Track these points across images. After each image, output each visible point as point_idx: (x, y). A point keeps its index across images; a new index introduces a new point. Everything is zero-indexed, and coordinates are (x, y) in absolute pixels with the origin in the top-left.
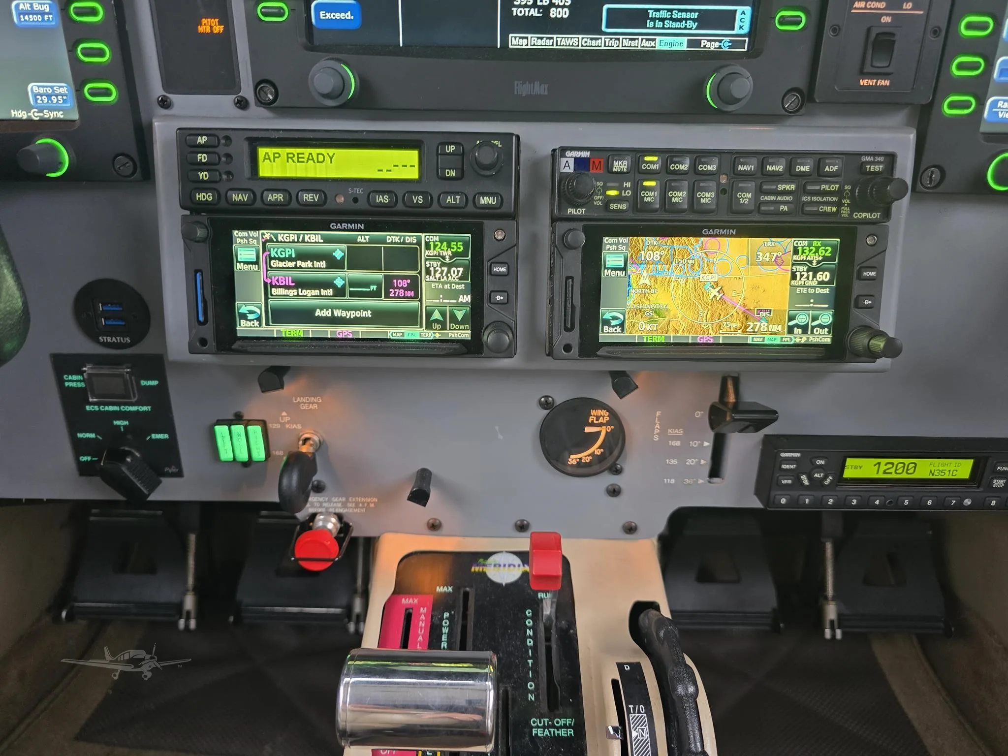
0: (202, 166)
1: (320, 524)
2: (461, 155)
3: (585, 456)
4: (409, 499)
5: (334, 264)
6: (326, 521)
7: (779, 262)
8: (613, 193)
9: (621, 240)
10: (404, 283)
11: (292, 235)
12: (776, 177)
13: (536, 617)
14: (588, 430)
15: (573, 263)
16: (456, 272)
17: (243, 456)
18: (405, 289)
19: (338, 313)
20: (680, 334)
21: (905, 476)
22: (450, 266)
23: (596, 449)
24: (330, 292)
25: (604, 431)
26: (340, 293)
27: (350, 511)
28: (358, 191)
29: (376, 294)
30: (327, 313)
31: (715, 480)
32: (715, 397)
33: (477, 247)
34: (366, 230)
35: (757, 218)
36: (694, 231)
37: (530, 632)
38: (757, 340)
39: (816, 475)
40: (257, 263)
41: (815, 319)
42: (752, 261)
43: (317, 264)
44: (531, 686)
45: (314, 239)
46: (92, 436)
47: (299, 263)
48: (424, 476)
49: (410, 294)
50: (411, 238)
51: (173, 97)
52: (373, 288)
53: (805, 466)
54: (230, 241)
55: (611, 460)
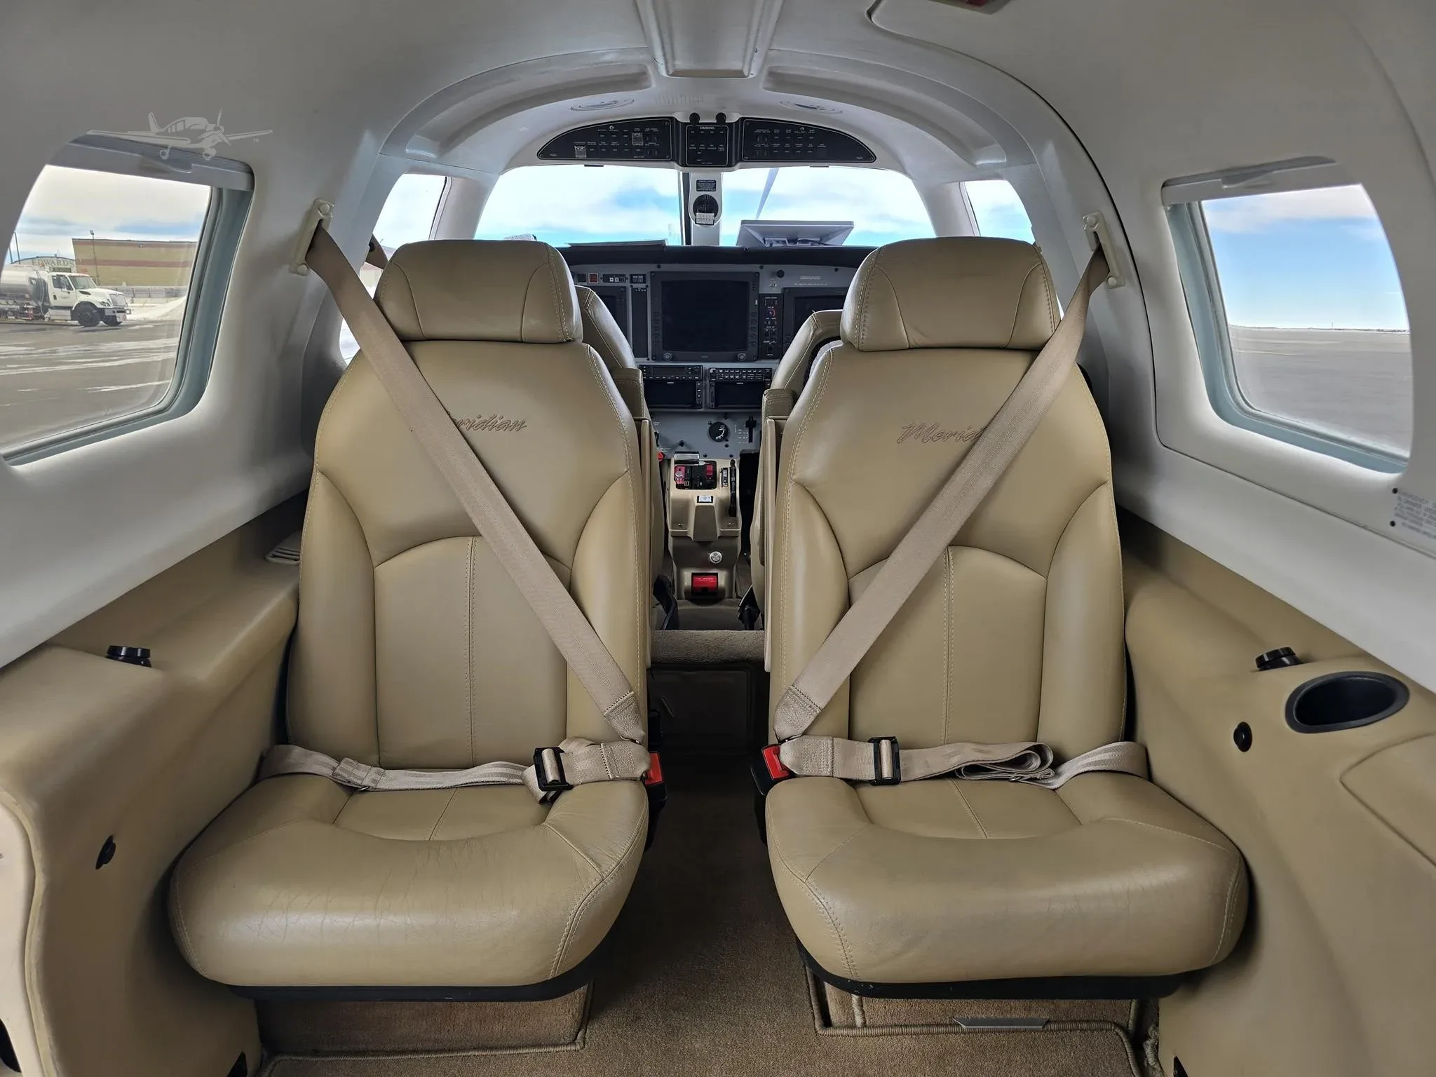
3: (720, 437)
12: (750, 373)
14: (720, 429)
23: (722, 435)
25: (724, 430)
27: (665, 451)
31: (750, 443)
32: (747, 419)
48: (682, 442)
55: (725, 438)
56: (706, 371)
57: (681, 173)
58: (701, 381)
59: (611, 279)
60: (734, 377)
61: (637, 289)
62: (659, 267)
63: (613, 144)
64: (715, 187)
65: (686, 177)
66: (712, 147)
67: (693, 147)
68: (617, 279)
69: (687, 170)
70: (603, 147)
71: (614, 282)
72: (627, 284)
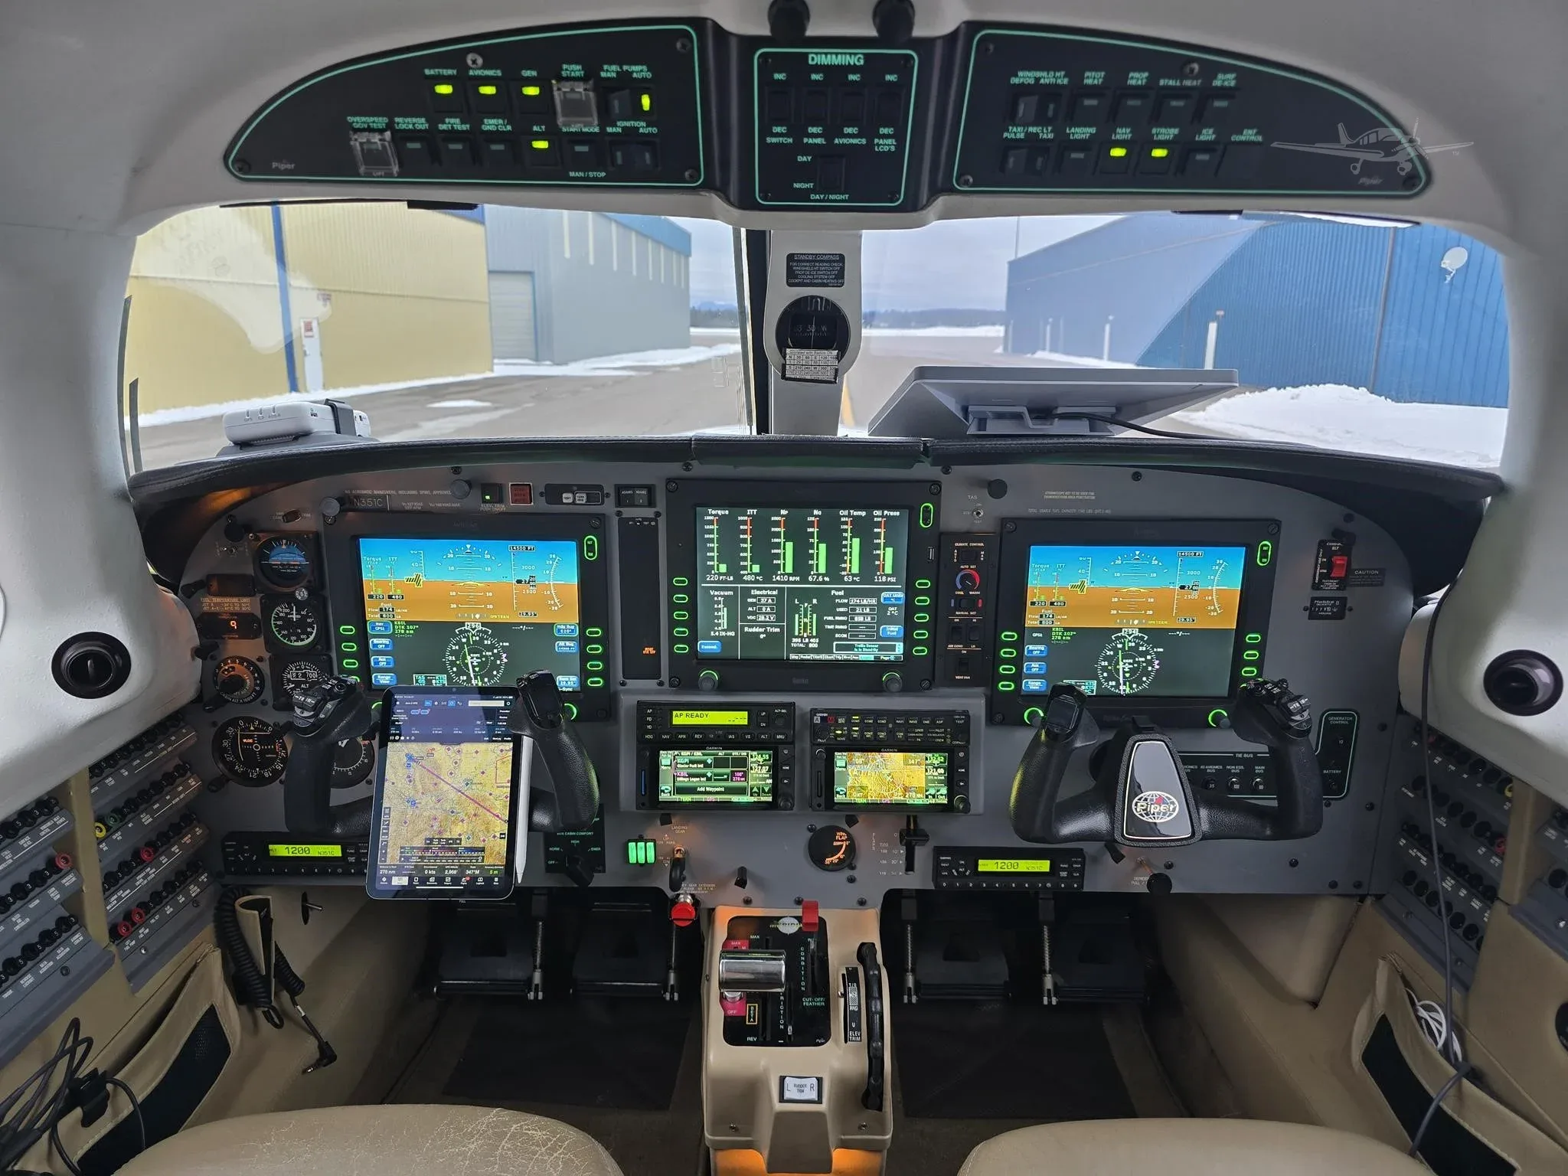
0: (649, 723)
1: (682, 900)
2: (768, 716)
3: (835, 859)
4: (735, 884)
5: (707, 766)
6: (685, 898)
7: (919, 764)
8: (839, 732)
9: (844, 753)
10: (740, 774)
11: (688, 753)
12: (915, 726)
13: (807, 950)
14: (835, 844)
15: (821, 765)
16: (765, 769)
17: (642, 860)
18: (741, 777)
19: (708, 789)
20: (873, 798)
21: (1012, 870)
22: (762, 766)
23: (840, 855)
24: (705, 779)
25: (844, 844)
26: (709, 779)
27: (699, 892)
28: (720, 732)
29: (727, 780)
30: (703, 789)
31: (910, 873)
32: (904, 826)
33: (775, 757)
34: (723, 750)
35: (906, 743)
36: (878, 749)
37: (803, 958)
38: (911, 802)
39: (961, 870)
40: (671, 765)
41: (938, 791)
42: (906, 763)
43: (699, 766)
44: (803, 984)
45: (698, 754)
46: (558, 849)
47: (691, 765)
48: (742, 871)
49: (743, 779)
50: (744, 753)
51: (627, 681)
52: (726, 777)
53: (954, 865)
54: (658, 755)
55: (849, 862)
56: (803, 715)
57: (743, 231)
58: (793, 743)
59: (567, 497)
60: (875, 735)
61: (633, 519)
62: (687, 467)
63: (491, 124)
64: (841, 275)
65: (758, 244)
66: (850, 137)
67: (780, 135)
68: (581, 497)
69: (760, 220)
70: (453, 135)
71: (574, 503)
72: (609, 507)
